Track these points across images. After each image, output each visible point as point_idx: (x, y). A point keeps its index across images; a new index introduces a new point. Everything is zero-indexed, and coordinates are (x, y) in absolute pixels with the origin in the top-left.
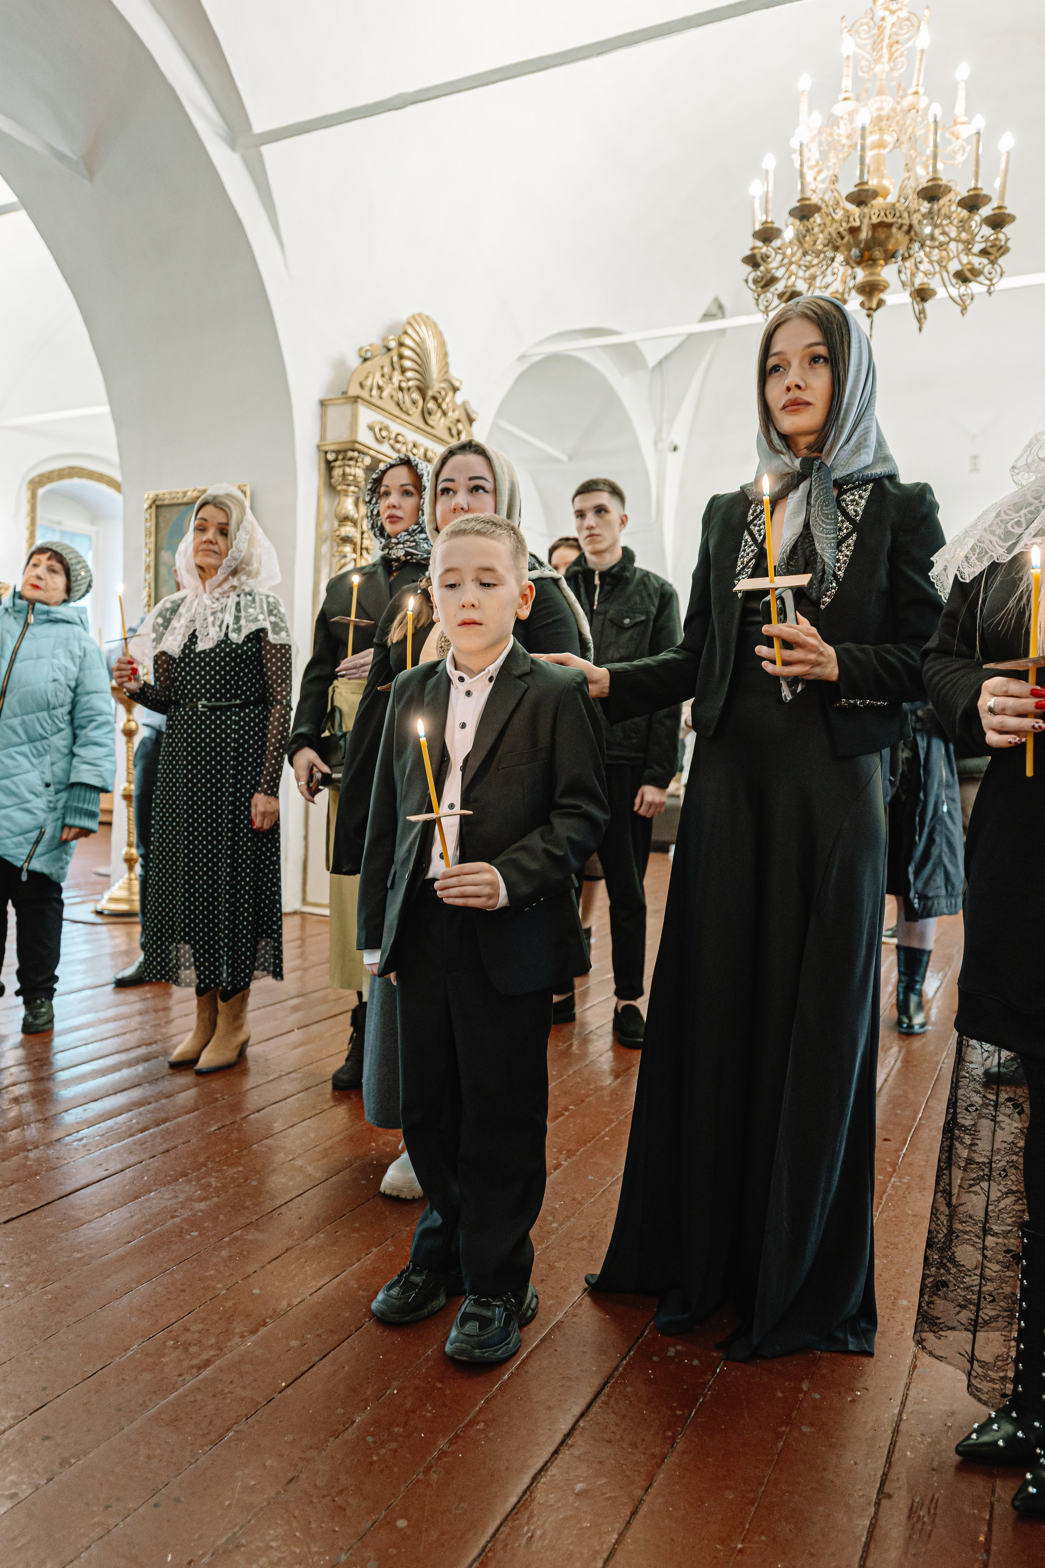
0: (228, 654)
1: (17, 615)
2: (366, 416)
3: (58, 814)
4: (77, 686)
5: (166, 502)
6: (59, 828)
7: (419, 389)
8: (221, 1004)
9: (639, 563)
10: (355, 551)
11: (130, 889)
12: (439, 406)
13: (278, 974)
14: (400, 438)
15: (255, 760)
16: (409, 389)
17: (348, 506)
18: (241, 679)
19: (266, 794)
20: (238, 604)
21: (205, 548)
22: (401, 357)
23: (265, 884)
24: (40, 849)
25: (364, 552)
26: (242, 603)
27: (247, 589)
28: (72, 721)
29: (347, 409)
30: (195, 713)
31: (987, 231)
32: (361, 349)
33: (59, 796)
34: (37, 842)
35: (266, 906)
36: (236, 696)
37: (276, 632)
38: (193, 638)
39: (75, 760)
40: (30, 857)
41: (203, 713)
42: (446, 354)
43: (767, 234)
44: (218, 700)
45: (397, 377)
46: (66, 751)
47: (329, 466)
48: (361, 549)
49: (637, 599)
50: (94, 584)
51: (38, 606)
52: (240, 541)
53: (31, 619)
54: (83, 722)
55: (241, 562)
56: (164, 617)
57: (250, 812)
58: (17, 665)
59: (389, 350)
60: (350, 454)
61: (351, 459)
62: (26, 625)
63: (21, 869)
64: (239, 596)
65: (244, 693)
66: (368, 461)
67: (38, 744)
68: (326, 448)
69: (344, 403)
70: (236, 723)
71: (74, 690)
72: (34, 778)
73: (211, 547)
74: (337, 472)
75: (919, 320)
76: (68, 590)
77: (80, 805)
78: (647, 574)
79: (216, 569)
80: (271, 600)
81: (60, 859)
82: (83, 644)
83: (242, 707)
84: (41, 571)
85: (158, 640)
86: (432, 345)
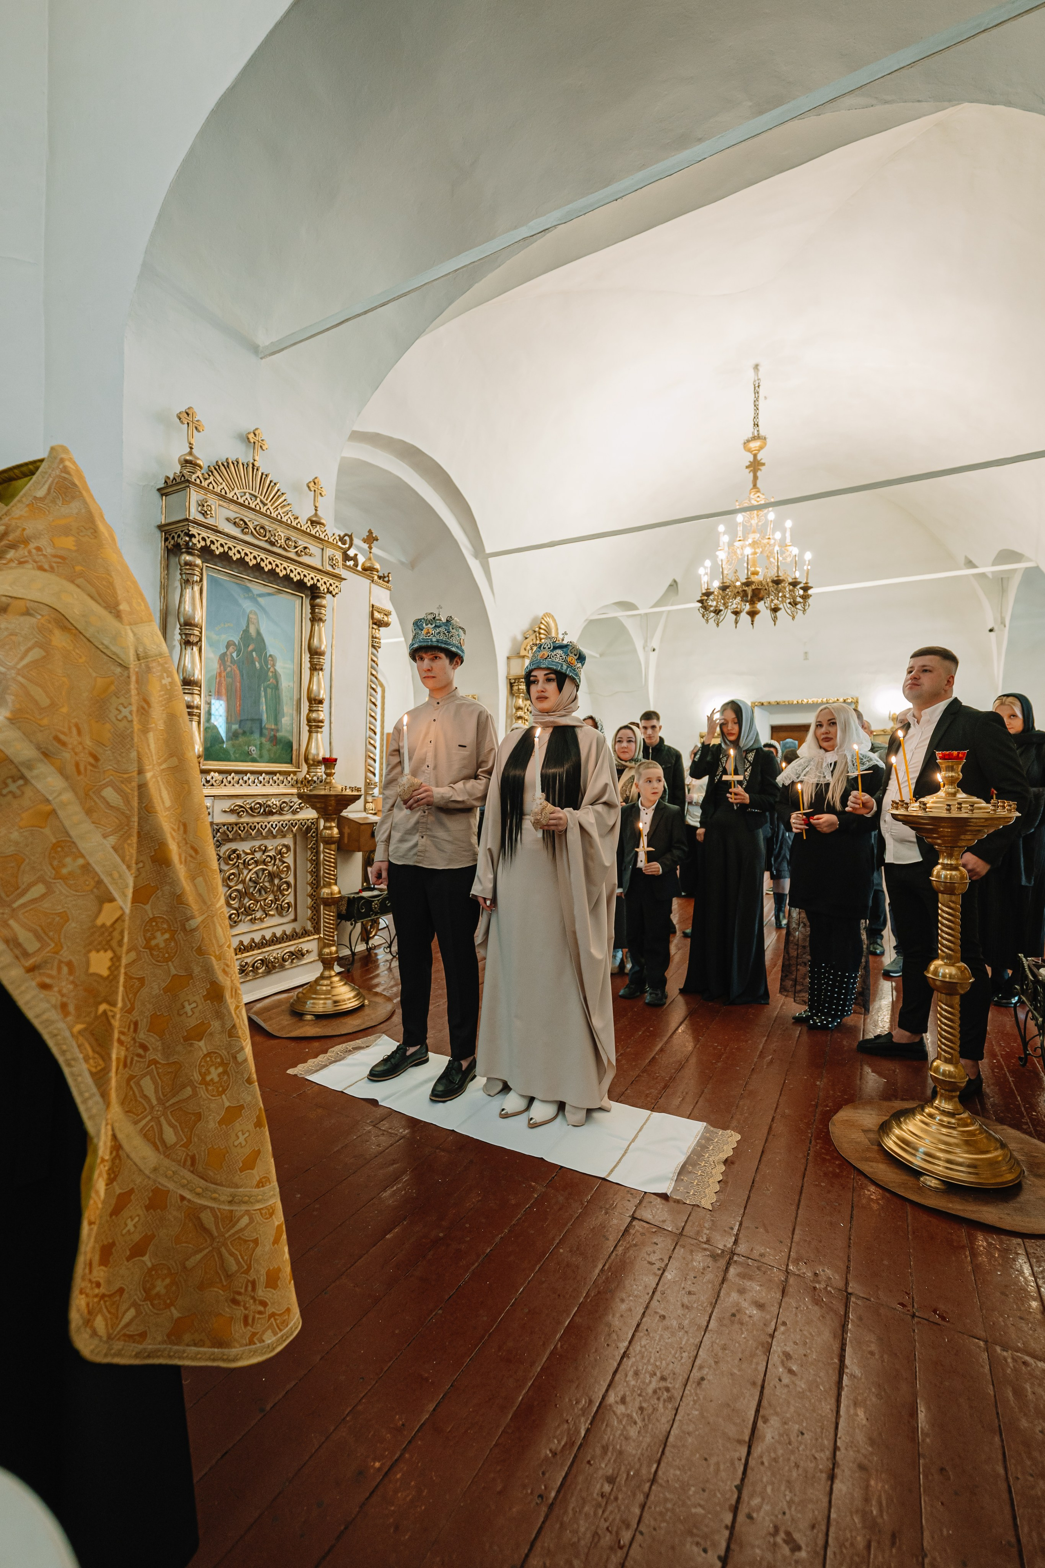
9: (666, 743)
17: (520, 702)
22: (540, 633)
31: (801, 592)
32: (523, 633)
43: (708, 594)
47: (511, 685)
49: (666, 756)
59: (535, 632)
68: (510, 678)
69: (518, 658)
74: (515, 688)
75: (774, 621)
78: (669, 748)
86: (552, 626)
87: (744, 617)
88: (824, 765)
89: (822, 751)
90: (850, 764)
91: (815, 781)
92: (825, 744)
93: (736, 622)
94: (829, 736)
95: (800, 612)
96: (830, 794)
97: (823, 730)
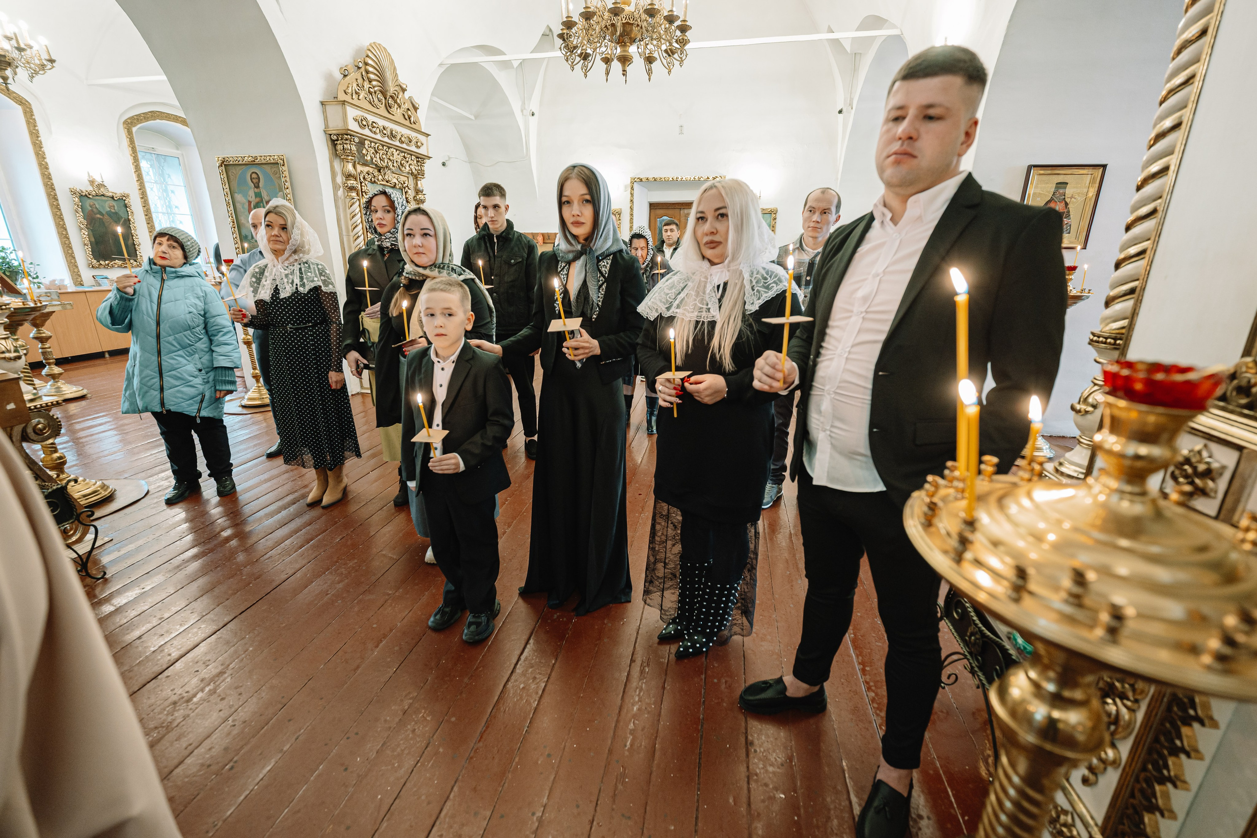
0: (299, 300)
1: (155, 274)
2: (352, 112)
3: (211, 384)
4: (205, 314)
5: (231, 163)
6: (213, 392)
7: (381, 91)
8: (329, 473)
10: (358, 195)
11: (259, 392)
12: (396, 102)
13: (359, 455)
14: (374, 124)
15: (326, 354)
16: (375, 93)
17: (350, 167)
18: (310, 312)
19: (336, 371)
20: (300, 269)
21: (273, 240)
22: (367, 72)
23: (343, 414)
24: (204, 405)
25: (364, 194)
26: (303, 269)
27: (304, 261)
28: (207, 332)
29: (339, 108)
30: (286, 332)
31: (678, 33)
32: (341, 68)
33: (209, 374)
34: (202, 401)
35: (346, 424)
36: (309, 322)
37: (326, 286)
38: (276, 290)
39: (214, 354)
40: (199, 410)
41: (291, 332)
42: (395, 68)
43: (570, 25)
44: (298, 324)
45: (367, 85)
46: (207, 350)
47: (334, 143)
48: (362, 192)
49: (517, 249)
50: (201, 250)
51: (168, 269)
52: (296, 235)
53: (165, 277)
54: (214, 333)
55: (298, 247)
56: (256, 277)
57: (328, 381)
58: (163, 306)
59: (359, 68)
60: (346, 136)
61: (347, 140)
62: (163, 280)
63: (196, 417)
64: (300, 264)
65: (313, 319)
66: (357, 140)
67: (188, 349)
68: (330, 132)
69: (336, 104)
70: (311, 335)
71: (204, 316)
72: (191, 368)
73: (278, 239)
74: (339, 147)
75: (649, 75)
76: (186, 257)
77: (224, 378)
78: (520, 235)
79: (284, 250)
80: (320, 267)
81: (218, 408)
82: (203, 288)
83: (313, 326)
84: (164, 248)
85: (255, 291)
86: (385, 63)
87: (616, 65)
88: (709, 288)
89: (706, 264)
90: (748, 287)
91: (694, 316)
92: (709, 253)
93: (607, 73)
94: (717, 238)
95: (677, 63)
96: (715, 342)
97: (707, 227)
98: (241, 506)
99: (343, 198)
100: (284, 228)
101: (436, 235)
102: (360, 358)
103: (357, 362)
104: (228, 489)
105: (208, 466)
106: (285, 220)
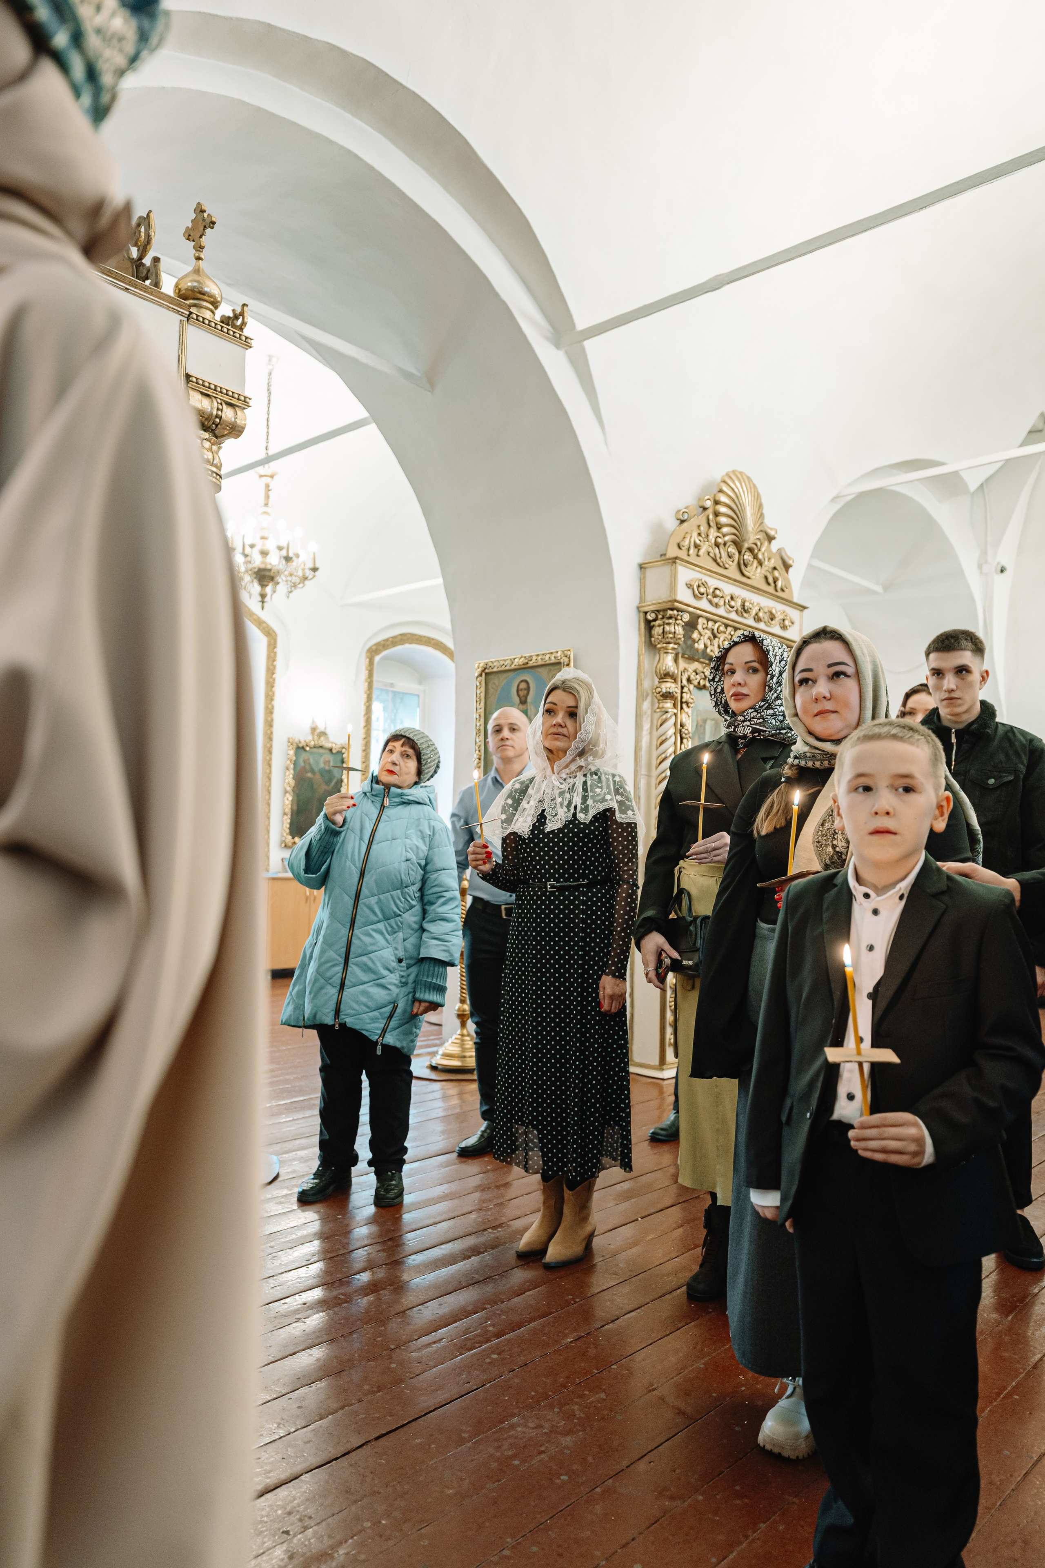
0: (576, 835)
1: (374, 799)
2: (685, 574)
3: (409, 988)
4: (426, 864)
5: (495, 669)
6: (410, 1002)
7: (734, 542)
8: (567, 1193)
10: (675, 706)
11: (462, 1045)
12: (755, 557)
13: (627, 1165)
14: (718, 592)
15: (602, 941)
16: (725, 544)
17: (668, 662)
18: (589, 858)
19: (614, 976)
20: (585, 783)
21: (554, 732)
22: (717, 514)
24: (393, 1023)
25: (684, 706)
26: (589, 783)
27: (593, 769)
28: (422, 898)
29: (666, 570)
30: (544, 894)
32: (678, 511)
33: (411, 970)
34: (391, 1017)
35: (614, 1092)
36: (584, 876)
37: (623, 812)
38: (542, 818)
39: (425, 935)
40: (384, 1031)
41: (552, 893)
42: (761, 506)
44: (566, 880)
45: (713, 533)
46: (416, 926)
47: (649, 626)
48: (682, 703)
49: (1002, 757)
51: (393, 789)
52: (588, 723)
53: (387, 802)
54: (432, 898)
55: (589, 744)
56: (513, 798)
57: (598, 994)
58: (374, 847)
59: (705, 509)
60: (670, 612)
61: (670, 618)
62: (383, 807)
63: (377, 1042)
64: (585, 775)
65: (591, 872)
66: (686, 617)
67: (392, 921)
68: (646, 609)
69: (662, 565)
70: (584, 903)
71: (424, 868)
72: (388, 954)
73: (560, 730)
74: (657, 631)
76: (419, 773)
77: (429, 980)
79: (565, 752)
80: (617, 779)
81: (411, 1033)
82: (433, 823)
83: (589, 886)
84: (395, 757)
85: (509, 821)
86: (747, 500)
98: (406, 1229)
99: (649, 712)
100: (572, 714)
101: (858, 675)
102: (667, 947)
103: (660, 954)
104: (391, 1195)
105: (373, 1145)
106: (576, 699)
